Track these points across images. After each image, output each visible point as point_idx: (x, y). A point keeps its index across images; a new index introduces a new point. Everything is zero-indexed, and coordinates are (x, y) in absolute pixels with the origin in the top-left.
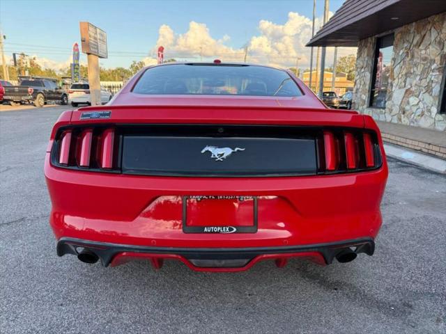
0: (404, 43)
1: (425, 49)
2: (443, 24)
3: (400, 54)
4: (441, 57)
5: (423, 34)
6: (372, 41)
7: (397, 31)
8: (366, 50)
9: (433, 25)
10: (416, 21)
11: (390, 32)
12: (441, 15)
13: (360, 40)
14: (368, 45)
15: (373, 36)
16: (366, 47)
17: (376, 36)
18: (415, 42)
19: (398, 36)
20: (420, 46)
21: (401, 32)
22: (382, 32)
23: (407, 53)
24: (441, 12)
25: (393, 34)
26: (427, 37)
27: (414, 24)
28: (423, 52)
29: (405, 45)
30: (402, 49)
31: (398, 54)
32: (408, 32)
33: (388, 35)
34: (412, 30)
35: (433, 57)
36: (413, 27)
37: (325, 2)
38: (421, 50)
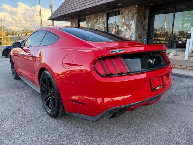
0: (90, 22)
1: (99, 25)
2: (103, 16)
3: (89, 26)
4: (104, 28)
5: (97, 19)
6: (76, 20)
7: (87, 17)
8: (74, 23)
9: (100, 16)
10: (94, 14)
11: (84, 17)
12: (102, 13)
13: (71, 19)
14: (75, 21)
15: (76, 18)
16: (74, 22)
17: (78, 18)
18: (94, 22)
19: (87, 19)
20: (96, 23)
21: (88, 18)
22: (81, 17)
23: (92, 25)
24: (103, 12)
25: (85, 18)
26: (98, 20)
27: (93, 15)
28: (98, 26)
29: (91, 23)
30: (90, 24)
31: (88, 26)
32: (91, 18)
33: (83, 18)
34: (93, 17)
35: (101, 28)
36: (93, 16)
37: (51, 1)
38: (97, 25)
